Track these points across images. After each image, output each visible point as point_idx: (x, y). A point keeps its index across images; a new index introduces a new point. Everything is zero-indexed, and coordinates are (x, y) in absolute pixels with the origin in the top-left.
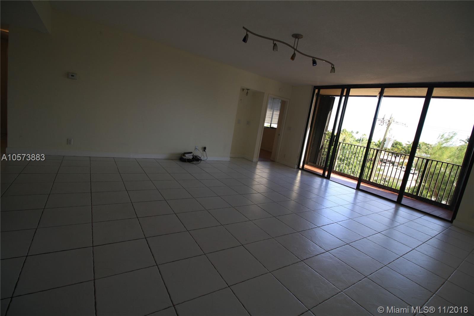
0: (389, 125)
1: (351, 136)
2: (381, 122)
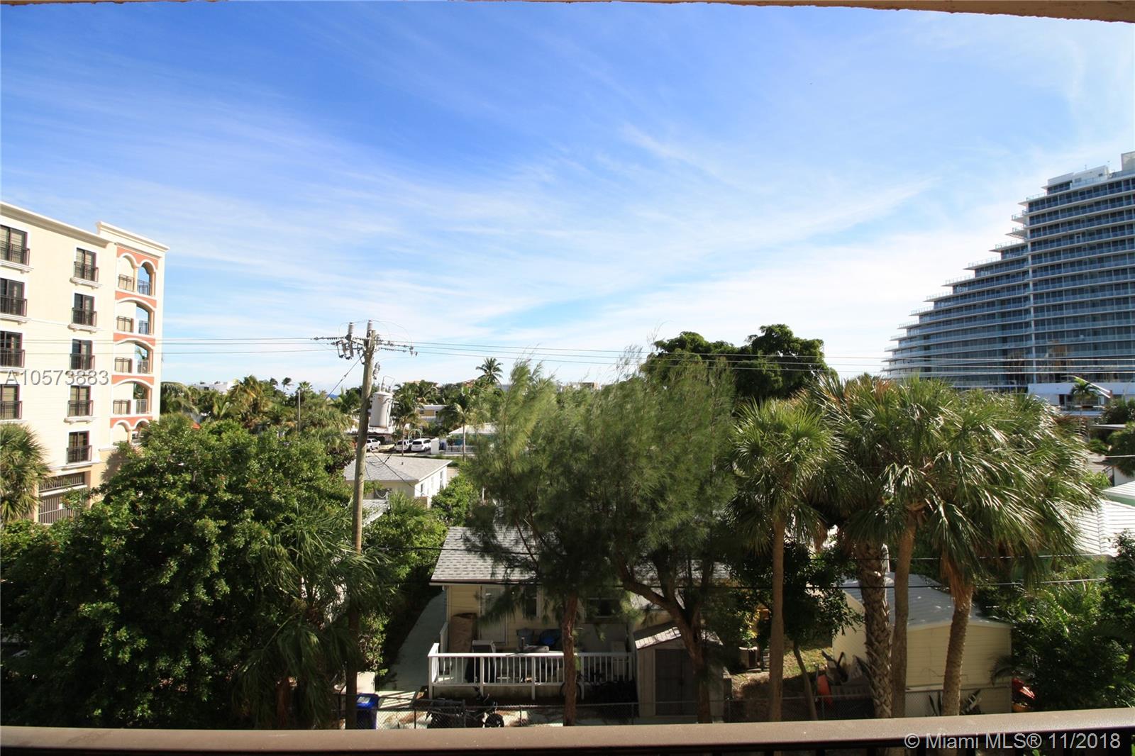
0: (368, 355)
2: (345, 350)
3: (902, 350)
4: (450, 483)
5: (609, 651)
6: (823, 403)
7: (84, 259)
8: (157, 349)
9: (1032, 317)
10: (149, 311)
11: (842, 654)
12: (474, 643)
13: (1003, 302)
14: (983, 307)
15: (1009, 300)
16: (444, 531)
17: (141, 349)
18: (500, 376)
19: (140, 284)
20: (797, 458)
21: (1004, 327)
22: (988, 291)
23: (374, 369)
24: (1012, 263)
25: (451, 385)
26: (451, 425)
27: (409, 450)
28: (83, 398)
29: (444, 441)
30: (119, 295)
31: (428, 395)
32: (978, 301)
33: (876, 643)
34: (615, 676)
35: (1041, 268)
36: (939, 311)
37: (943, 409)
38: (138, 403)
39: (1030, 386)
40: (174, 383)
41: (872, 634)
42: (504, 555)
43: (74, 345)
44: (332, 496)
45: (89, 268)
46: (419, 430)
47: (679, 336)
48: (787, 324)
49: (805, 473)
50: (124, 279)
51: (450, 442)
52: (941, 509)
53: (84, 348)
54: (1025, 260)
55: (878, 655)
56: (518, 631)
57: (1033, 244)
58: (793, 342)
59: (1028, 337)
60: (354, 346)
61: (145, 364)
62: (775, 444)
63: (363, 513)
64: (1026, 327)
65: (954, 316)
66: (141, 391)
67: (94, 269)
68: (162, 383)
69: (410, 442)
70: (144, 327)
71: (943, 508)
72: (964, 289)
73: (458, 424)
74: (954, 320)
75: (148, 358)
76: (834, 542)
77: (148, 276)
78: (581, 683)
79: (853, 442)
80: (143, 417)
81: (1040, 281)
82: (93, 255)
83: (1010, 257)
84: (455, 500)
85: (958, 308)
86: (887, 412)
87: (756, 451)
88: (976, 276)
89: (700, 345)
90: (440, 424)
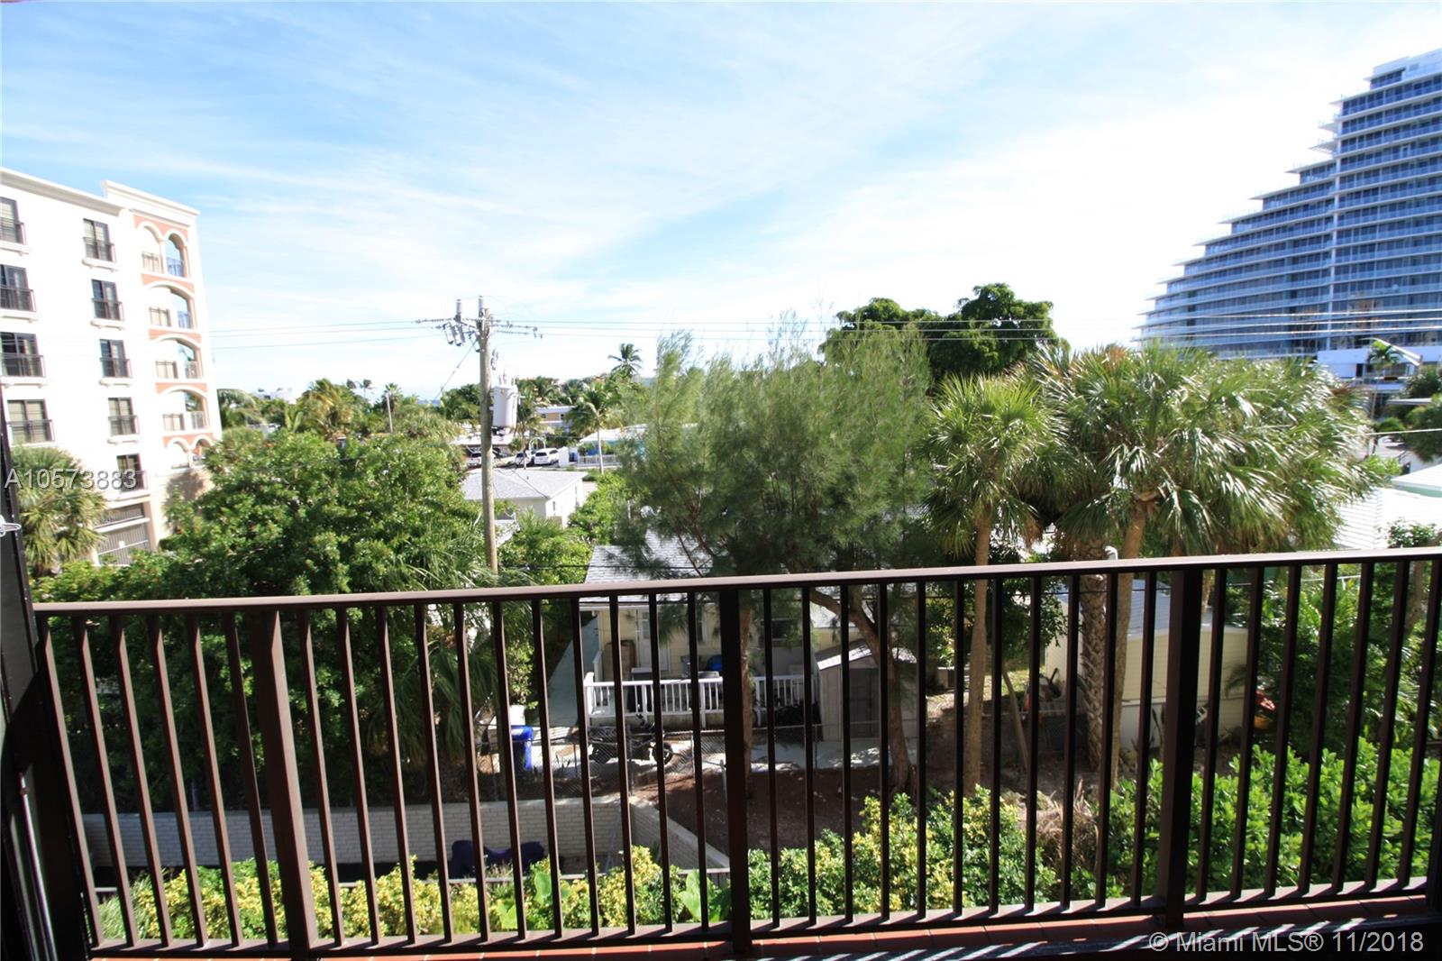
0: (483, 339)
1: (350, 399)
2: (454, 334)
3: (1160, 312)
4: (589, 499)
5: (788, 674)
6: (1043, 378)
7: (94, 233)
8: (205, 348)
9: (1332, 262)
10: (186, 298)
11: (1056, 670)
12: (633, 670)
13: (1296, 243)
14: (1269, 251)
15: (1304, 240)
16: (587, 553)
17: (184, 347)
18: (639, 367)
19: (171, 263)
20: (1007, 443)
21: (1294, 277)
22: (1278, 229)
23: (491, 357)
24: (1313, 188)
25: (576, 380)
26: (581, 431)
27: (531, 464)
28: (125, 413)
29: (575, 450)
30: (147, 279)
31: (550, 394)
32: (1263, 242)
33: (1093, 653)
34: (795, 701)
35: (1352, 194)
36: (1212, 259)
37: (1186, 379)
38: (193, 416)
39: (1321, 354)
40: (233, 390)
41: (1090, 643)
42: (663, 570)
43: (102, 345)
44: (455, 513)
45: (103, 245)
46: (541, 439)
47: (867, 305)
48: (1007, 283)
49: (1016, 461)
50: (149, 257)
51: (582, 452)
52: (1175, 496)
53: (114, 349)
54: (1330, 184)
55: (1095, 666)
56: (682, 658)
57: (1344, 161)
58: (1015, 305)
59: (1325, 289)
60: (465, 329)
61: (193, 367)
62: (982, 428)
63: (496, 531)
64: (1324, 276)
65: (1230, 264)
66: (195, 401)
67: (108, 247)
68: (218, 391)
69: (533, 453)
70: (185, 319)
71: (1178, 496)
72: (1246, 226)
73: (589, 428)
74: (1230, 269)
75: (195, 360)
76: (1052, 545)
77: (178, 251)
78: (756, 709)
79: (1076, 422)
80: (201, 434)
81: (1348, 212)
82: (105, 227)
83: (1313, 180)
84: (596, 518)
85: (1236, 253)
86: (1118, 385)
87: (958, 437)
88: (1264, 208)
89: (896, 315)
90: (568, 430)
